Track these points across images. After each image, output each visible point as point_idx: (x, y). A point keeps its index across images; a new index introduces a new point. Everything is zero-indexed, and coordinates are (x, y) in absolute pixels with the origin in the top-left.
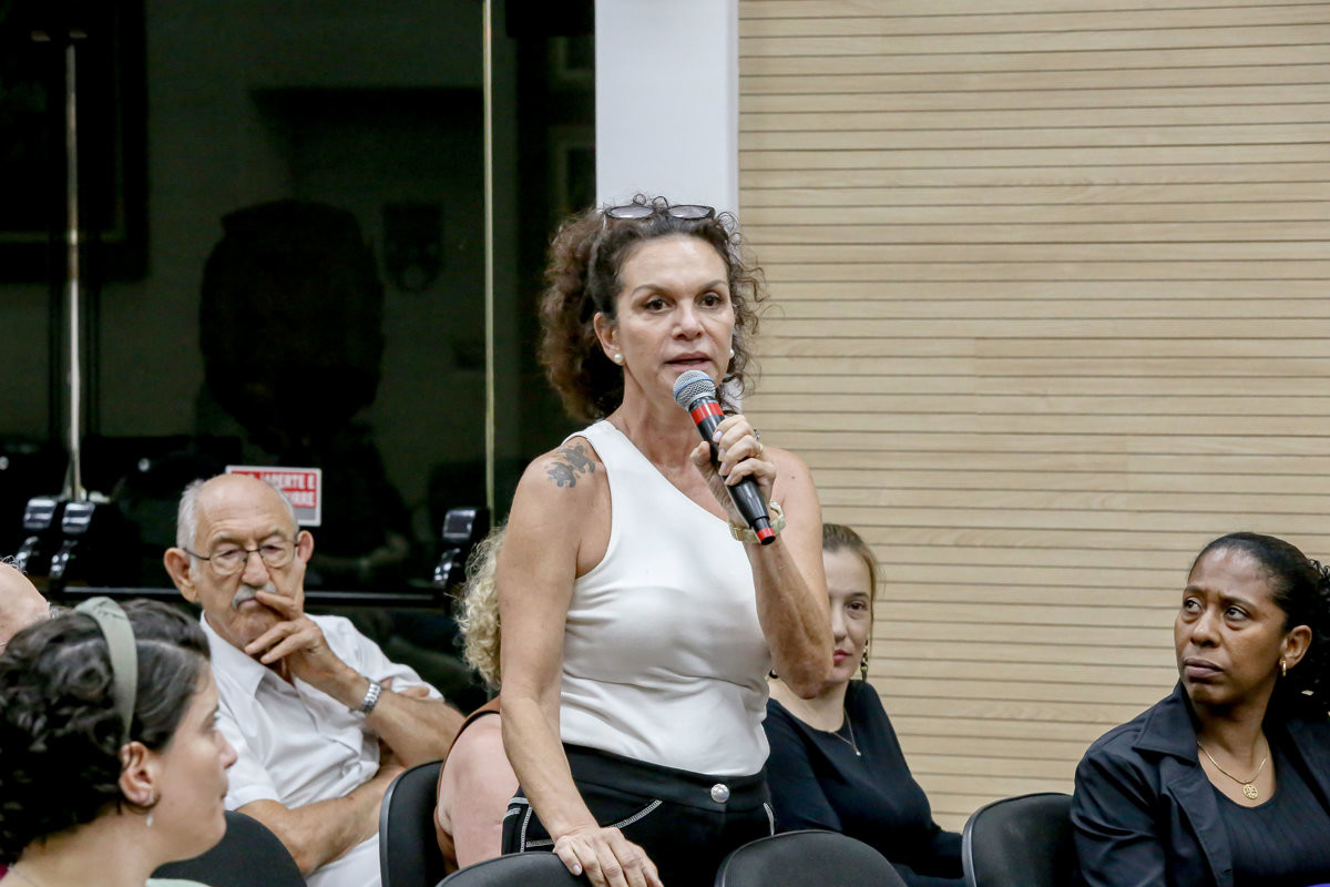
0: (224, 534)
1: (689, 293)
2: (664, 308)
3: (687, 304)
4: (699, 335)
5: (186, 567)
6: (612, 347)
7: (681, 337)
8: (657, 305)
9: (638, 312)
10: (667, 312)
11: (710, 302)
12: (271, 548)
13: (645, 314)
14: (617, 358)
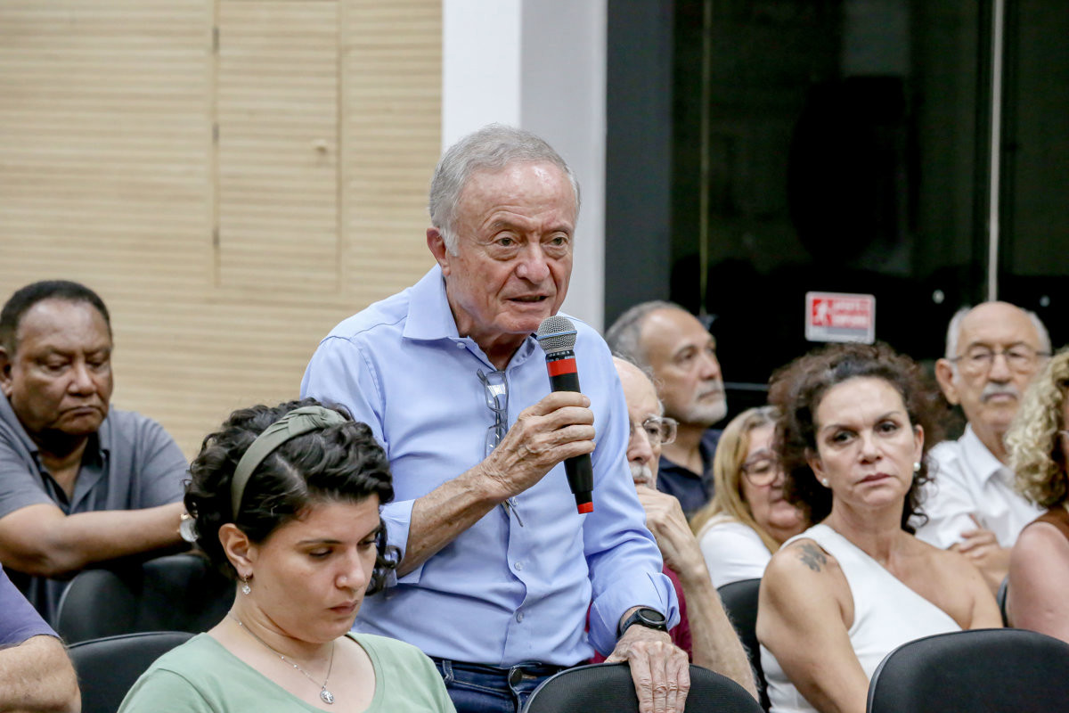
0: (976, 339)
1: (867, 426)
2: (850, 439)
3: (867, 434)
4: (879, 458)
5: (950, 376)
6: (821, 473)
7: (865, 462)
8: (843, 438)
9: (831, 446)
10: (851, 443)
11: (886, 429)
12: (1015, 355)
13: (836, 446)
14: (825, 482)
